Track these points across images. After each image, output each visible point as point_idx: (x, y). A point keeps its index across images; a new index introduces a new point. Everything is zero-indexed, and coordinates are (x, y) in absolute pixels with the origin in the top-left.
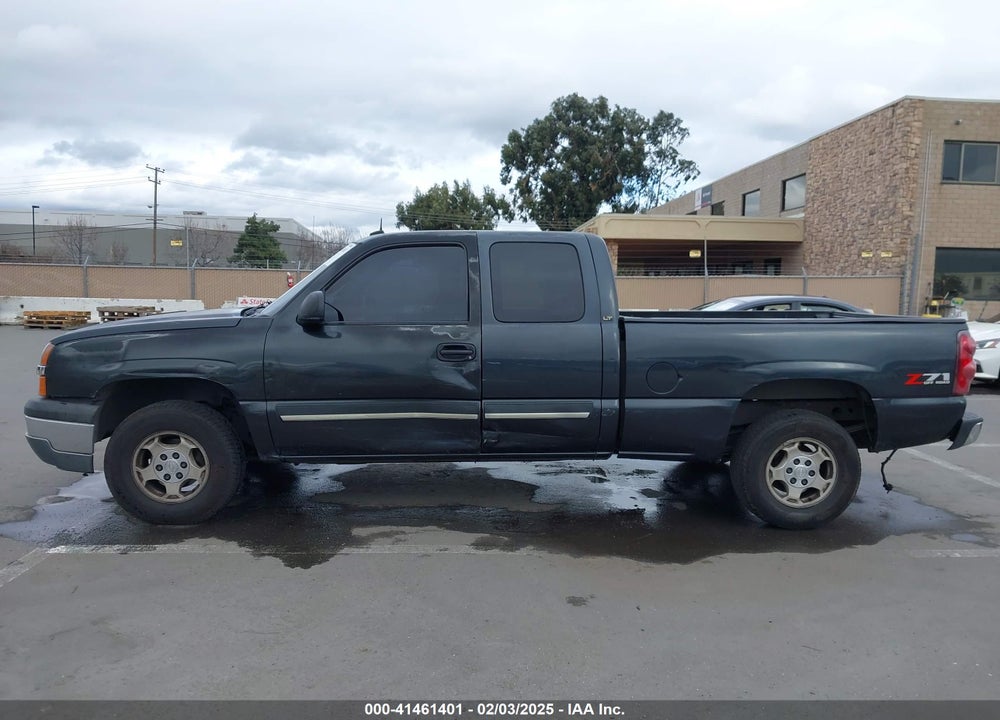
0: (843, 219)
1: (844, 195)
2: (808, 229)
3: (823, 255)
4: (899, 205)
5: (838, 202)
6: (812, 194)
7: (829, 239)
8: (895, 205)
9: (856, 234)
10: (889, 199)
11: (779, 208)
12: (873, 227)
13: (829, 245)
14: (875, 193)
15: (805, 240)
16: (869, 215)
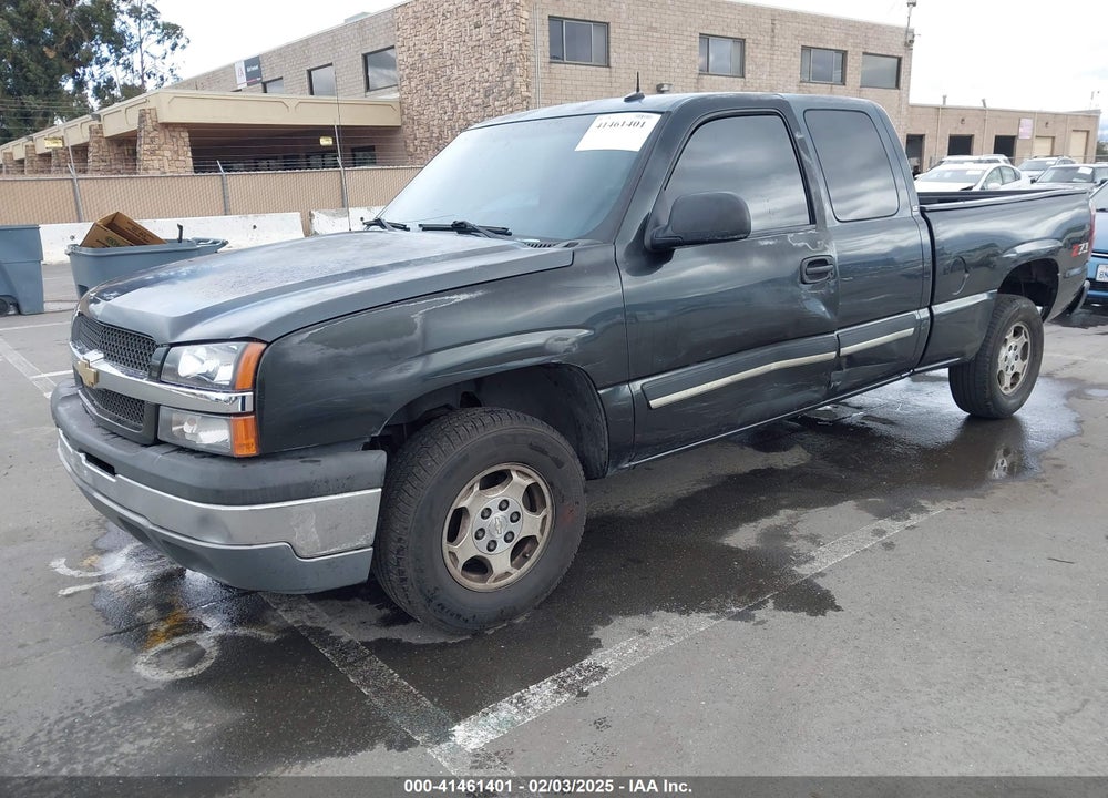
0: (451, 100)
1: (448, 73)
2: (406, 112)
3: (430, 142)
4: (517, 85)
5: (441, 80)
6: (407, 71)
7: (435, 122)
8: (513, 84)
9: (469, 116)
10: (505, 78)
11: (363, 86)
12: (489, 109)
13: (436, 130)
14: (487, 71)
15: (404, 124)
16: (482, 96)
